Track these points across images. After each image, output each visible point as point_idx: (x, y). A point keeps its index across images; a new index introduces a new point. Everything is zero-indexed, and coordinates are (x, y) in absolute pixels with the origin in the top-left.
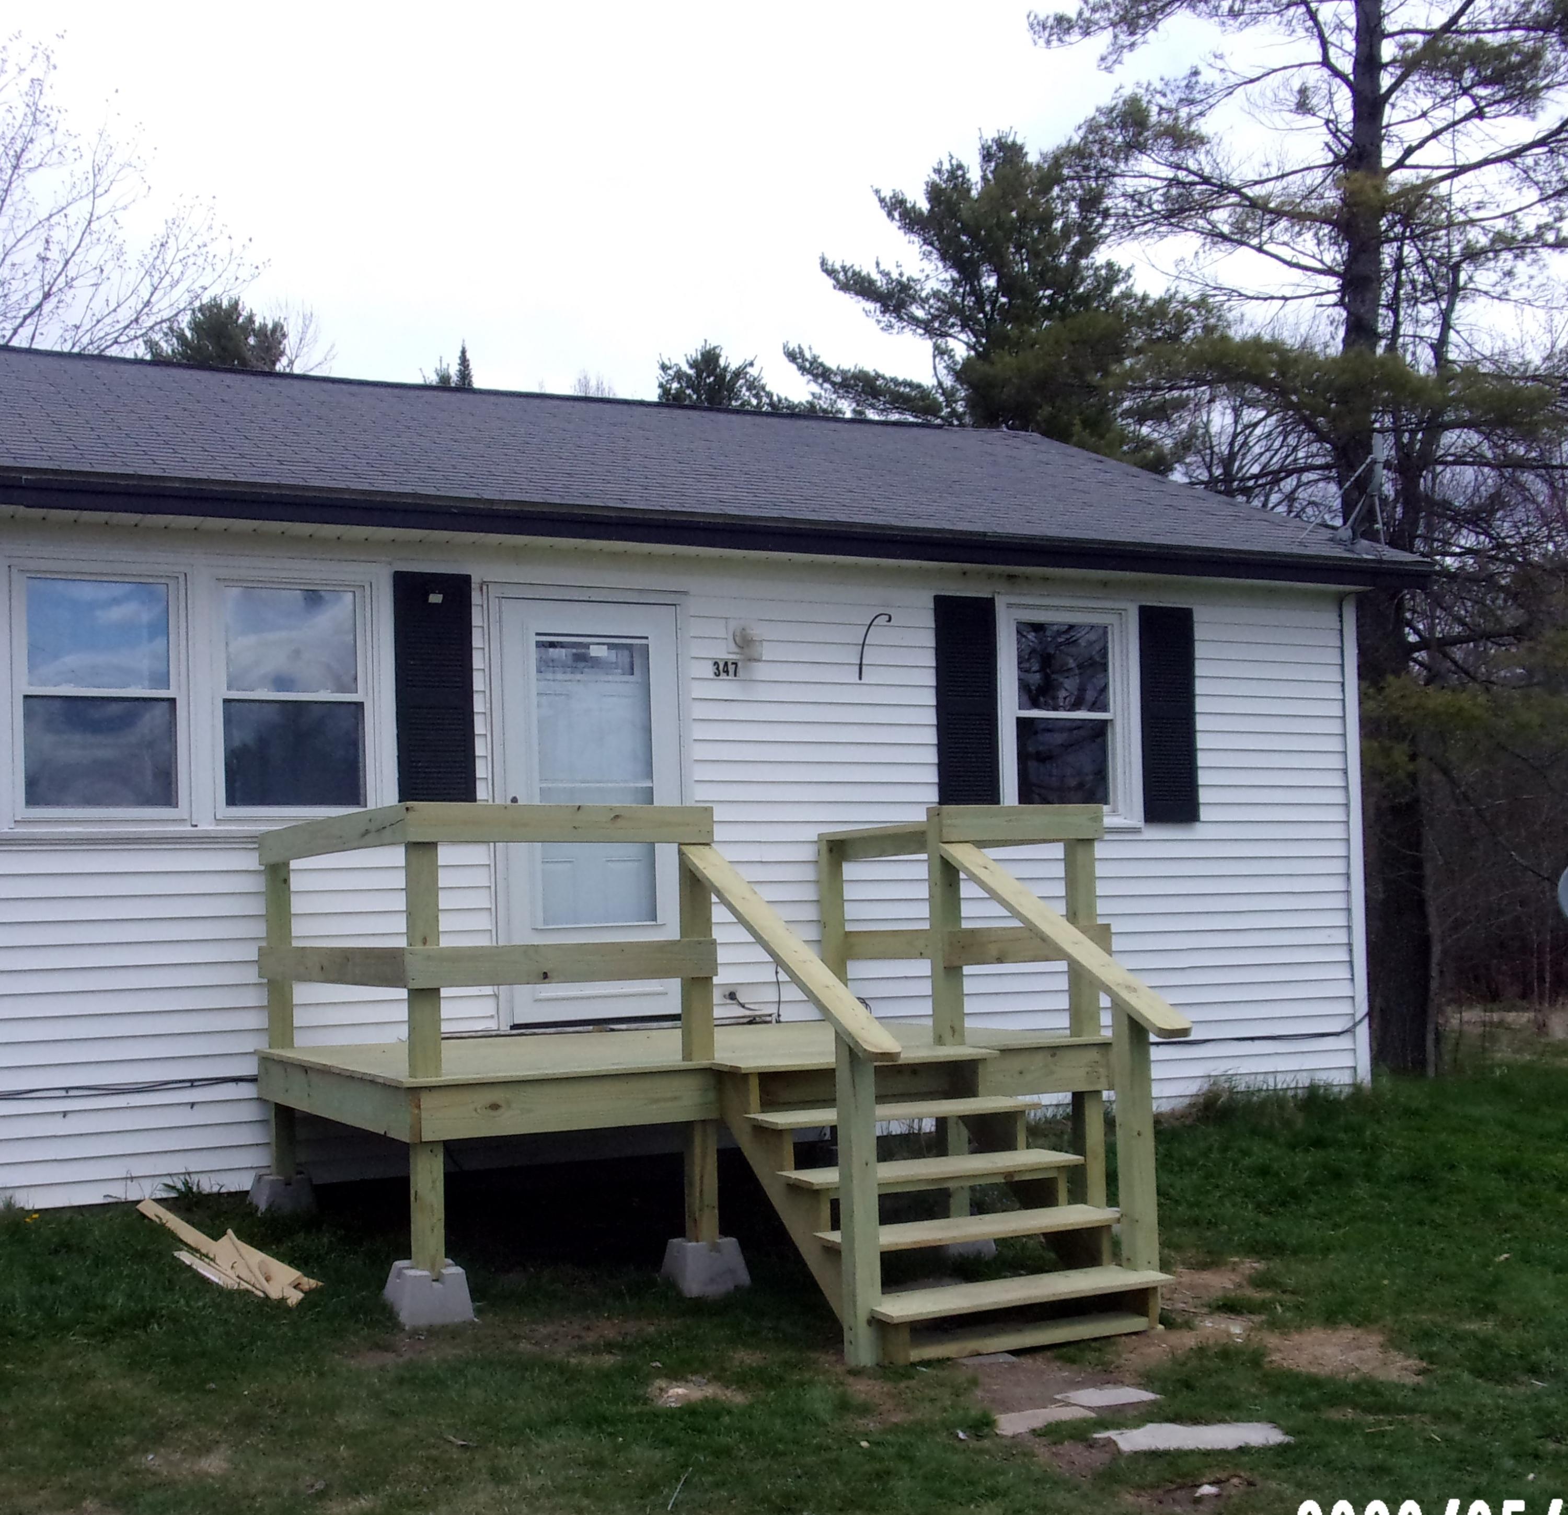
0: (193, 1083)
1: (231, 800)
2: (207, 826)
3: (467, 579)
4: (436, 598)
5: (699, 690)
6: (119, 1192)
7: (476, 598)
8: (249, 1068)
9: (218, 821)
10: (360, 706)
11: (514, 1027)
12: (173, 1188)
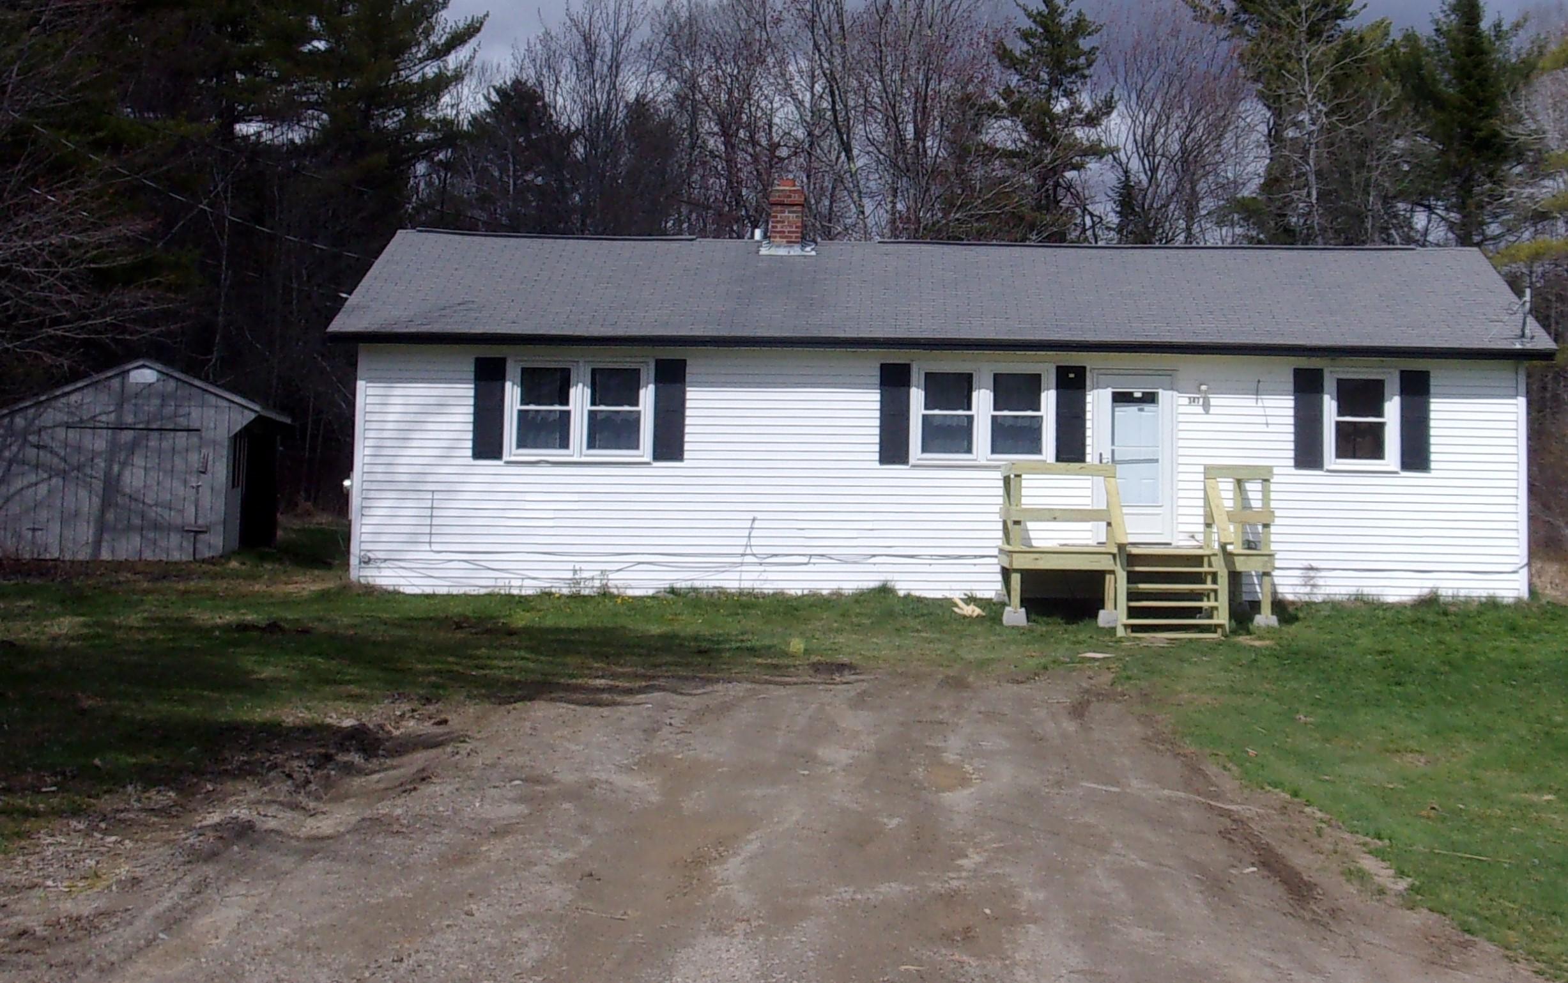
0: (976, 557)
1: (993, 451)
2: (984, 462)
3: (1084, 368)
4: (1072, 376)
5: (1181, 409)
6: (948, 595)
7: (1088, 374)
8: (995, 552)
9: (988, 460)
10: (1041, 417)
11: (1099, 543)
12: (965, 595)
